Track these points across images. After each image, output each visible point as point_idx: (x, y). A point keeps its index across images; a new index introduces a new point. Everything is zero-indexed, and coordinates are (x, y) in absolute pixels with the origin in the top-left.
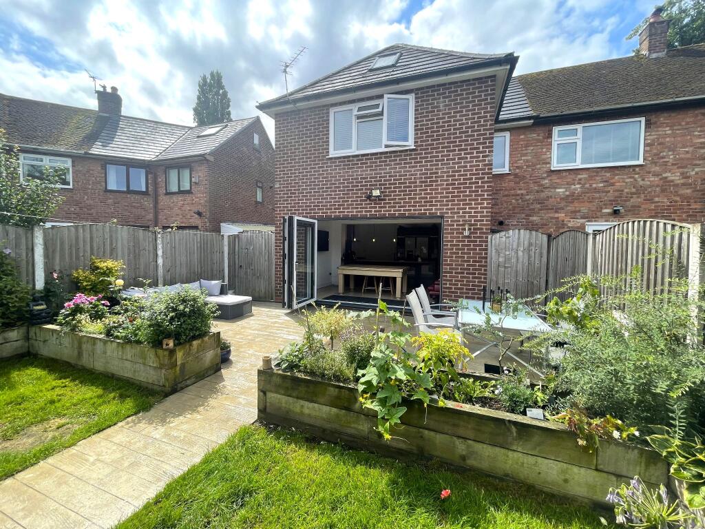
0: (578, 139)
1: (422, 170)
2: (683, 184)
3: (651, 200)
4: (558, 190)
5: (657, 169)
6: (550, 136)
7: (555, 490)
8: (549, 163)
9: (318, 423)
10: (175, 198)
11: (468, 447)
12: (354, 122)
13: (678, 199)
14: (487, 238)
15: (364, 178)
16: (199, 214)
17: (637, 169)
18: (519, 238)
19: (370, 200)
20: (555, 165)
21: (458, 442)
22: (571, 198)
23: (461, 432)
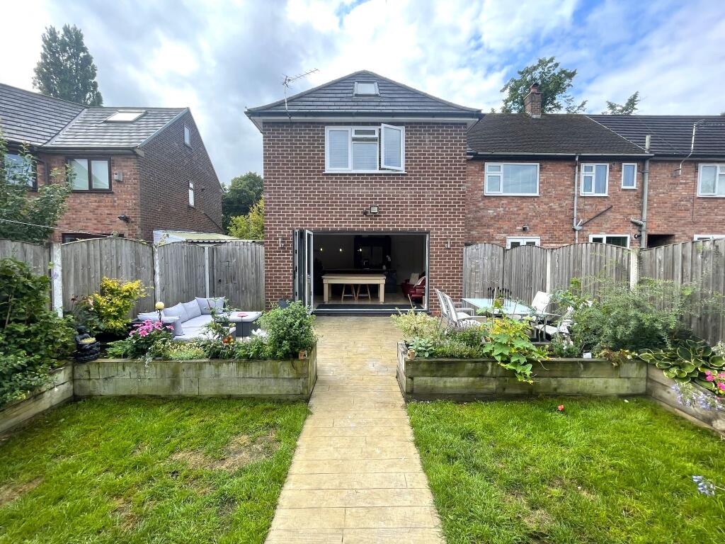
0: (501, 174)
1: (411, 192)
2: (560, 212)
3: (543, 221)
4: (489, 211)
5: (546, 200)
6: (483, 169)
7: (601, 394)
8: (483, 190)
9: (457, 391)
10: (83, 198)
11: (558, 381)
12: (350, 143)
13: (557, 221)
14: (462, 249)
15: (361, 196)
16: (126, 219)
17: (536, 199)
18: (485, 250)
19: (366, 216)
20: (487, 192)
21: (552, 380)
22: (497, 218)
23: (555, 374)
